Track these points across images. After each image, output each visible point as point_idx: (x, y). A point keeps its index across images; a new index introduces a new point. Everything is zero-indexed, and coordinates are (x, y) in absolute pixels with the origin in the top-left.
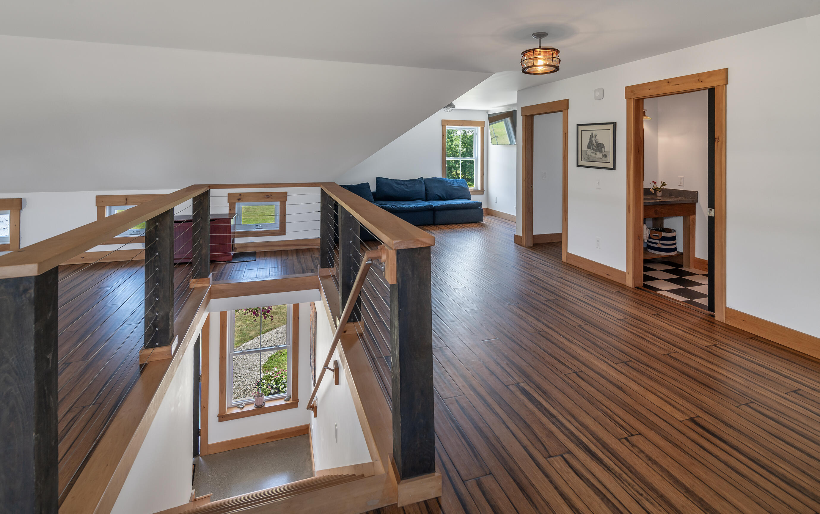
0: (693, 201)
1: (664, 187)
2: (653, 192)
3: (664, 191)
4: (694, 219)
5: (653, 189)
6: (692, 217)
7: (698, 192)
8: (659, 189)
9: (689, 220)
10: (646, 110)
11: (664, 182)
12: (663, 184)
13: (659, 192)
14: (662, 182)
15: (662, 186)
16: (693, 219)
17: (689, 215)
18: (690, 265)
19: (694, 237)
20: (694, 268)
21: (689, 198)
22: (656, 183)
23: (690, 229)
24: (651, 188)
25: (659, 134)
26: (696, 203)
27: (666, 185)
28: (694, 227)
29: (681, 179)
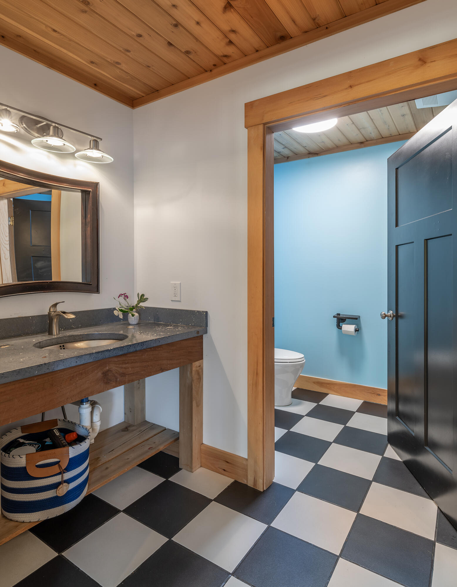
0: (198, 332)
1: (142, 304)
2: (121, 317)
3: (142, 312)
4: (201, 367)
5: (121, 310)
6: (197, 364)
7: (207, 312)
8: (133, 308)
9: (191, 372)
10: (101, 139)
11: (143, 295)
12: (142, 298)
13: (133, 315)
14: (138, 294)
15: (139, 304)
16: (198, 369)
17: (191, 361)
18: (194, 465)
19: (200, 404)
20: (201, 467)
21: (190, 325)
22: (127, 297)
23: (192, 389)
24: (115, 309)
25: (135, 202)
26: (204, 335)
27: (146, 299)
28: (200, 384)
29: (175, 288)
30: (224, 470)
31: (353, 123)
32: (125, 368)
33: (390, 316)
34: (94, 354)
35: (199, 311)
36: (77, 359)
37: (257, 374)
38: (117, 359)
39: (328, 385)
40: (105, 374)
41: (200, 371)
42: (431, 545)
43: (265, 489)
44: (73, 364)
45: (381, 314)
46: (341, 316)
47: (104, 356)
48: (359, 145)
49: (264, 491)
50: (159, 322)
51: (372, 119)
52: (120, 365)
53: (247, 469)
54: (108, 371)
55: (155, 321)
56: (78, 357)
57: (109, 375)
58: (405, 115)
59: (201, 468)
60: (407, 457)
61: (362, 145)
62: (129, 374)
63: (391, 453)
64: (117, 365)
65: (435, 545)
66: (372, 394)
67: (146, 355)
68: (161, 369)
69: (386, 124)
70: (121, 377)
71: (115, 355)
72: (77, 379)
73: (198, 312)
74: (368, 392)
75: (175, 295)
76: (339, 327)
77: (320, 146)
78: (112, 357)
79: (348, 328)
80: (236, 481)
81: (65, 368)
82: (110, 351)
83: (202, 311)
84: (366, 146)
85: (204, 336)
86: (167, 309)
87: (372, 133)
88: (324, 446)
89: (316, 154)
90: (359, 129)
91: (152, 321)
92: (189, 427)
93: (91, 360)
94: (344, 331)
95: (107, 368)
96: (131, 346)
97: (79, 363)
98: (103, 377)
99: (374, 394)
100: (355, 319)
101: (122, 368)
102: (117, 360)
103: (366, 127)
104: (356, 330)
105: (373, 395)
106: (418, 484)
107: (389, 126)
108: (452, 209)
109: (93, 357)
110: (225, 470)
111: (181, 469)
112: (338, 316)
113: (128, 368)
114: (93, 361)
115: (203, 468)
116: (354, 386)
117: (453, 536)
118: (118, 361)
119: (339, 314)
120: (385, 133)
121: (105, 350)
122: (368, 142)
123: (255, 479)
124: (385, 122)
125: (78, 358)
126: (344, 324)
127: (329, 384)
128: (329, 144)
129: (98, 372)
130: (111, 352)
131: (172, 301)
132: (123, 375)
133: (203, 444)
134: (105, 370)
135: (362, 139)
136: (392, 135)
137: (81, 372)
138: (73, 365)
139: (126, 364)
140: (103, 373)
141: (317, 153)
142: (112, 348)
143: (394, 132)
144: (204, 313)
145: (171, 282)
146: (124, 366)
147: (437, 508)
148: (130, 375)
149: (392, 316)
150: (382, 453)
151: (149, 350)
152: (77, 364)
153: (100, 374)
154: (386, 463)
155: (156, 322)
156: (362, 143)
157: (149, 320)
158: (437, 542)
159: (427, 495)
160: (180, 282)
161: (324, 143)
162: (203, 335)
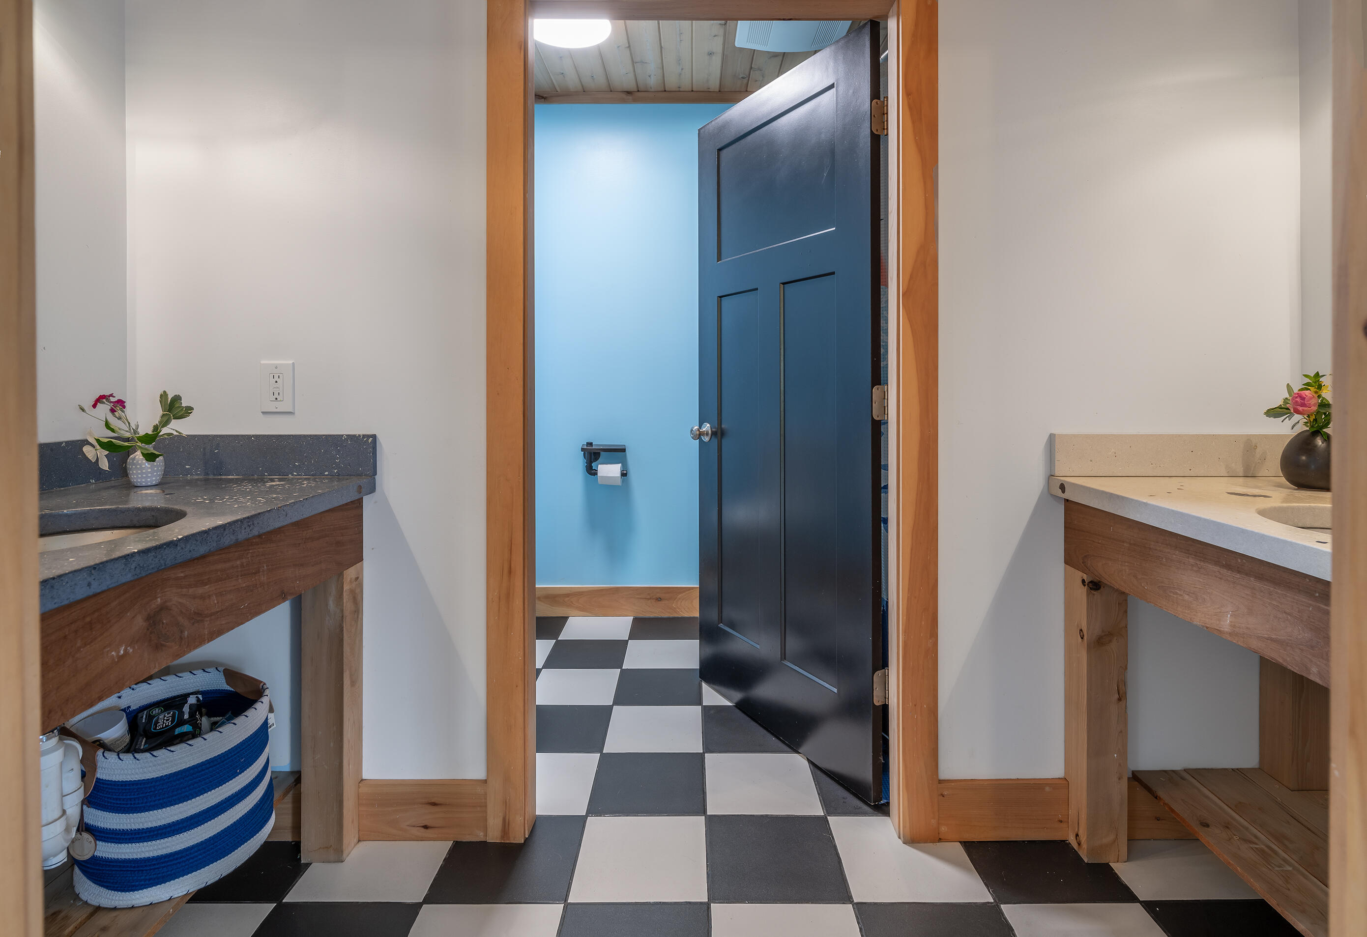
0: (360, 489)
1: (176, 427)
2: (104, 465)
3: (183, 450)
4: (358, 580)
5: (104, 445)
6: (352, 573)
7: (374, 437)
8: (145, 439)
9: (340, 597)
11: (177, 398)
12: (174, 408)
13: (150, 458)
14: (161, 395)
15: (164, 423)
16: (354, 585)
17: (342, 567)
18: (345, 841)
19: (357, 682)
20: (359, 841)
21: (327, 473)
22: (121, 403)
23: (341, 640)
24: (86, 442)
25: (130, 123)
26: (364, 497)
27: (189, 410)
28: (357, 625)
29: (276, 378)
30: (426, 827)
31: (629, 47)
32: (202, 597)
33: (707, 434)
34: (137, 558)
35: (354, 436)
36: (91, 574)
37: (510, 572)
38: (182, 572)
39: (567, 599)
40: (153, 620)
41: (358, 591)
42: (822, 822)
43: (527, 837)
44: (81, 592)
45: (692, 430)
46: (593, 447)
47: (162, 562)
48: (624, 96)
49: (526, 840)
50: (221, 475)
51: (661, 47)
52: (191, 590)
53: (486, 803)
54: (163, 608)
55: (208, 474)
56: (95, 568)
57: (163, 623)
58: (713, 53)
59: (361, 844)
60: (738, 696)
61: (630, 97)
62: (211, 615)
63: (712, 696)
64: (185, 590)
65: (828, 821)
66: (648, 599)
67: (249, 555)
68: (283, 592)
69: (679, 64)
70: (193, 624)
71: (189, 557)
72: (79, 644)
73: (352, 437)
74: (641, 598)
75: (276, 396)
76: (591, 471)
77: (554, 81)
78: (175, 566)
79: (609, 471)
80: (457, 841)
81: (56, 606)
82: (177, 545)
83: (364, 436)
84: (636, 101)
85: (366, 500)
86: (249, 437)
87: (652, 76)
88: (601, 715)
89: (543, 97)
90: (633, 62)
91: (197, 475)
92: (332, 744)
93: (129, 577)
94: (602, 477)
95: (159, 599)
96: (225, 530)
97: (96, 588)
98: (148, 629)
99: (650, 599)
100: (617, 453)
101: (194, 597)
102: (182, 575)
103: (648, 62)
104: (624, 475)
105: (650, 601)
106: (769, 735)
107: (682, 69)
108: (834, 229)
109: (133, 567)
110: (428, 824)
111: (308, 865)
112: (588, 448)
113: (209, 597)
114: (132, 579)
115: (365, 842)
116: (617, 590)
117: (844, 798)
118: (185, 577)
119: (590, 444)
120: (672, 82)
121: (165, 544)
122: (639, 94)
123: (504, 820)
124: (679, 61)
125: (93, 571)
126: (601, 464)
127: (568, 595)
128: (572, 81)
129: (134, 617)
130: (179, 548)
131: (263, 413)
132: (198, 619)
133: (362, 780)
134: (153, 606)
135: (632, 86)
136: (681, 90)
137: (88, 619)
138: (79, 597)
139: (204, 584)
140: (148, 618)
141: (545, 96)
142: (180, 537)
143: (686, 85)
144: (367, 440)
145: (262, 362)
146: (200, 591)
147: (806, 763)
148: (213, 617)
149: (710, 432)
150: (699, 702)
151: (257, 540)
152: (91, 592)
153: (140, 622)
154: (711, 715)
155: (211, 477)
156: (629, 93)
157: (188, 472)
158: (829, 816)
159: (789, 749)
160: (291, 362)
161: (564, 76)
162: (362, 498)
